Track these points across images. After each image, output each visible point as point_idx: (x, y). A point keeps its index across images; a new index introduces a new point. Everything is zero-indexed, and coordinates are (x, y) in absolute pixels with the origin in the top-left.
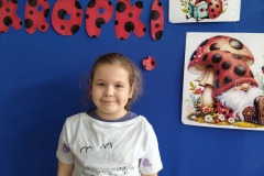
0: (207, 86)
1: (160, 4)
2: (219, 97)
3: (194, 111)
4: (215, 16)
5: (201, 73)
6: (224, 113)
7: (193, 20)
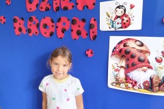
0: (122, 67)
1: (95, 20)
2: (128, 74)
3: (114, 81)
4: (126, 27)
5: (118, 59)
6: (132, 83)
7: (113, 29)
